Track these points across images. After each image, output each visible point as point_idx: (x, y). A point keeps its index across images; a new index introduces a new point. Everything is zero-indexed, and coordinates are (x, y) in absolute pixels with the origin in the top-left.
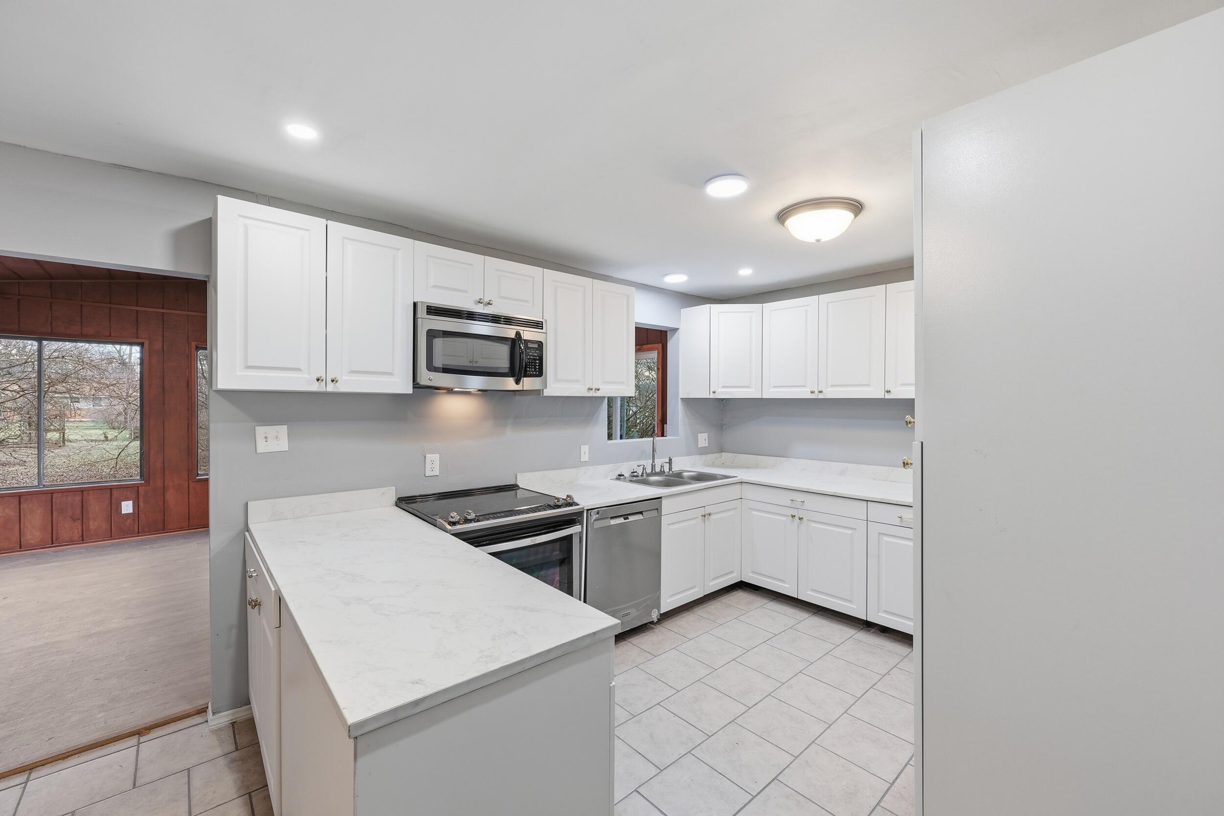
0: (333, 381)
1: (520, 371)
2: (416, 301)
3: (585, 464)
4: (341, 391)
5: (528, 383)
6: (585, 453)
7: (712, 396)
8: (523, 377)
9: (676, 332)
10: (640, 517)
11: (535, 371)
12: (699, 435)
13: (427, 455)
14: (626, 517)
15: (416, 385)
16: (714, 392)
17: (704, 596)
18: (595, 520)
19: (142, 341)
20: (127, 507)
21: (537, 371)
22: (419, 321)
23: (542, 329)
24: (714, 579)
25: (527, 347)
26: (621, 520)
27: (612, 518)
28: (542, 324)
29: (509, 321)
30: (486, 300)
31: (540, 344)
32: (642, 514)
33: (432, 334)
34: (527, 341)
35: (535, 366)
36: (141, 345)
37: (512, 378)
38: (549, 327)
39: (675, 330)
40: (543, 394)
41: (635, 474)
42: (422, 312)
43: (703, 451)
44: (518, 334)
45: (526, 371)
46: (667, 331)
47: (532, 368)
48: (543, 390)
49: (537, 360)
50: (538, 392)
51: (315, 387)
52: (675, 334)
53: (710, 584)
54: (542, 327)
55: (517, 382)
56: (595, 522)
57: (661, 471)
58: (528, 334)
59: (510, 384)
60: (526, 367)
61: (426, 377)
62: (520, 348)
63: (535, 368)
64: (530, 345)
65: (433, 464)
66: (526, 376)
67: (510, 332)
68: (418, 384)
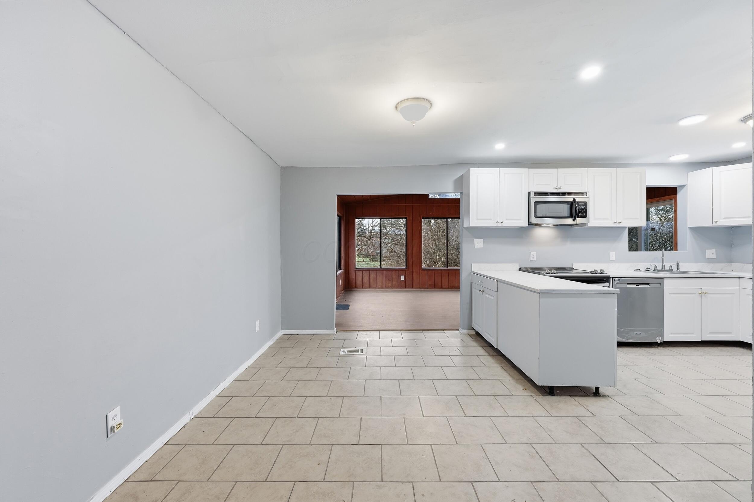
0: (501, 223)
1: (575, 216)
2: (529, 191)
3: (613, 262)
4: (504, 226)
5: (579, 221)
6: (613, 256)
7: (714, 224)
8: (577, 218)
9: (684, 187)
10: (648, 286)
11: (583, 215)
12: (706, 250)
13: (531, 252)
14: (638, 284)
15: (530, 224)
16: (716, 222)
17: (702, 341)
18: (617, 283)
19: (406, 216)
20: (402, 278)
21: (584, 215)
22: (531, 199)
23: (587, 196)
24: (710, 333)
25: (579, 205)
26: (634, 286)
27: (628, 284)
28: (587, 194)
29: (569, 194)
30: (559, 187)
31: (586, 203)
32: (649, 285)
33: (536, 203)
34: (578, 202)
35: (583, 213)
36: (406, 218)
37: (571, 219)
38: (590, 195)
39: (683, 186)
40: (587, 226)
41: (649, 270)
42: (532, 195)
43: (710, 261)
44: (574, 200)
45: (578, 215)
46: (677, 187)
47: (581, 214)
48: (587, 223)
49: (584, 210)
50: (584, 225)
51: (496, 225)
52: (682, 189)
53: (707, 335)
54: (587, 195)
55: (574, 220)
56: (617, 284)
57: (670, 269)
58: (579, 199)
59: (570, 221)
60: (578, 213)
61: (534, 220)
62: (575, 205)
63: (583, 214)
64: (580, 204)
65: (534, 256)
66: (578, 217)
67: (570, 199)
68: (531, 222)
